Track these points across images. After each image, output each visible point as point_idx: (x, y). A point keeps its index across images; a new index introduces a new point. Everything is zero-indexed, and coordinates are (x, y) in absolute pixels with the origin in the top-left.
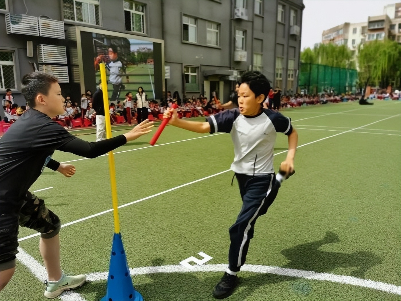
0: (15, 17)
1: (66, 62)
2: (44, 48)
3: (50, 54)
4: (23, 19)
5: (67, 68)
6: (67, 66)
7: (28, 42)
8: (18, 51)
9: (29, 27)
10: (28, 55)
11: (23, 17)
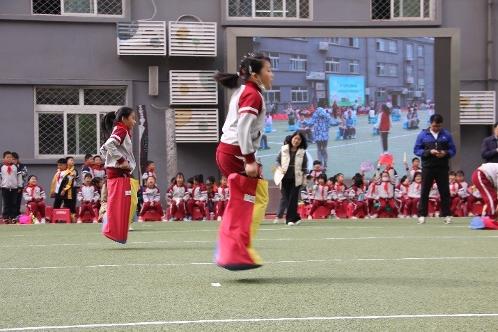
0: (132, 27)
1: (216, 102)
2: (177, 78)
3: (185, 88)
4: (140, 29)
5: (217, 112)
6: (217, 110)
7: (150, 69)
8: (134, 86)
9: (149, 40)
10: (150, 93)
11: (140, 25)
